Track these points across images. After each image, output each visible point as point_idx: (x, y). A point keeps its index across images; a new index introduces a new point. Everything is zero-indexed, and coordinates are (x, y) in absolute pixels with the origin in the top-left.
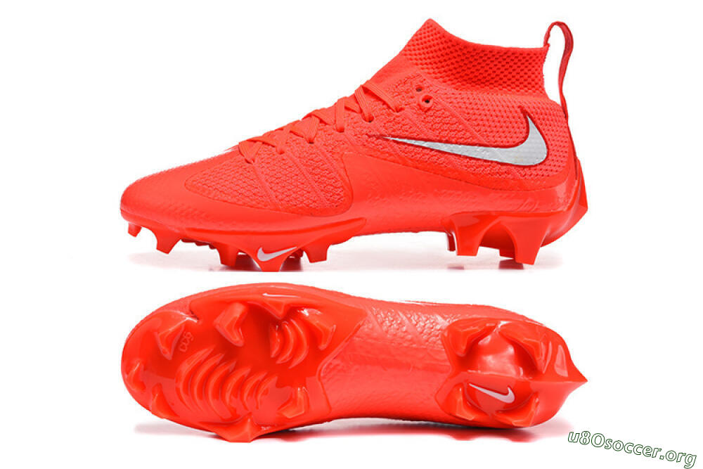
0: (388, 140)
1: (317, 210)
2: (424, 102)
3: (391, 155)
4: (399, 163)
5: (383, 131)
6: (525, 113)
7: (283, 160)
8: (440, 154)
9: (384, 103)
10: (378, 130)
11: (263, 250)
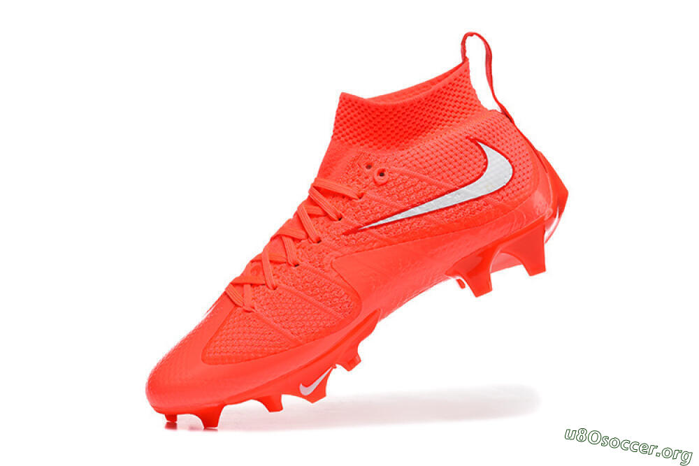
0: (365, 230)
1: (334, 326)
2: (379, 177)
3: (375, 242)
4: (385, 246)
5: (356, 223)
6: (474, 141)
7: (280, 294)
8: (418, 219)
9: (343, 196)
10: (351, 224)
11: (303, 385)
